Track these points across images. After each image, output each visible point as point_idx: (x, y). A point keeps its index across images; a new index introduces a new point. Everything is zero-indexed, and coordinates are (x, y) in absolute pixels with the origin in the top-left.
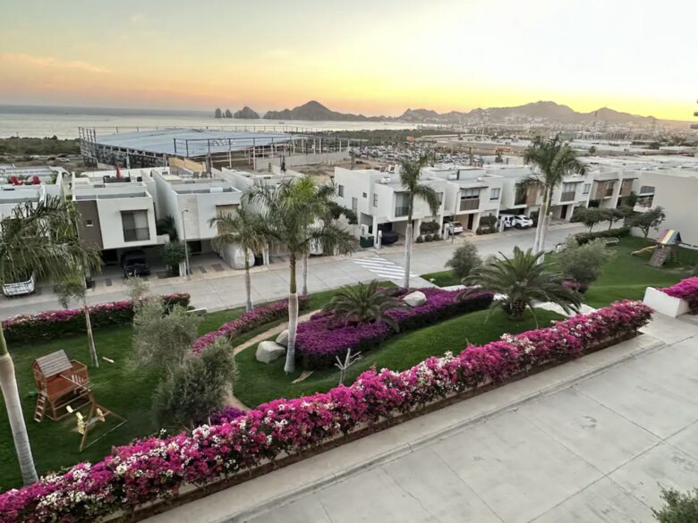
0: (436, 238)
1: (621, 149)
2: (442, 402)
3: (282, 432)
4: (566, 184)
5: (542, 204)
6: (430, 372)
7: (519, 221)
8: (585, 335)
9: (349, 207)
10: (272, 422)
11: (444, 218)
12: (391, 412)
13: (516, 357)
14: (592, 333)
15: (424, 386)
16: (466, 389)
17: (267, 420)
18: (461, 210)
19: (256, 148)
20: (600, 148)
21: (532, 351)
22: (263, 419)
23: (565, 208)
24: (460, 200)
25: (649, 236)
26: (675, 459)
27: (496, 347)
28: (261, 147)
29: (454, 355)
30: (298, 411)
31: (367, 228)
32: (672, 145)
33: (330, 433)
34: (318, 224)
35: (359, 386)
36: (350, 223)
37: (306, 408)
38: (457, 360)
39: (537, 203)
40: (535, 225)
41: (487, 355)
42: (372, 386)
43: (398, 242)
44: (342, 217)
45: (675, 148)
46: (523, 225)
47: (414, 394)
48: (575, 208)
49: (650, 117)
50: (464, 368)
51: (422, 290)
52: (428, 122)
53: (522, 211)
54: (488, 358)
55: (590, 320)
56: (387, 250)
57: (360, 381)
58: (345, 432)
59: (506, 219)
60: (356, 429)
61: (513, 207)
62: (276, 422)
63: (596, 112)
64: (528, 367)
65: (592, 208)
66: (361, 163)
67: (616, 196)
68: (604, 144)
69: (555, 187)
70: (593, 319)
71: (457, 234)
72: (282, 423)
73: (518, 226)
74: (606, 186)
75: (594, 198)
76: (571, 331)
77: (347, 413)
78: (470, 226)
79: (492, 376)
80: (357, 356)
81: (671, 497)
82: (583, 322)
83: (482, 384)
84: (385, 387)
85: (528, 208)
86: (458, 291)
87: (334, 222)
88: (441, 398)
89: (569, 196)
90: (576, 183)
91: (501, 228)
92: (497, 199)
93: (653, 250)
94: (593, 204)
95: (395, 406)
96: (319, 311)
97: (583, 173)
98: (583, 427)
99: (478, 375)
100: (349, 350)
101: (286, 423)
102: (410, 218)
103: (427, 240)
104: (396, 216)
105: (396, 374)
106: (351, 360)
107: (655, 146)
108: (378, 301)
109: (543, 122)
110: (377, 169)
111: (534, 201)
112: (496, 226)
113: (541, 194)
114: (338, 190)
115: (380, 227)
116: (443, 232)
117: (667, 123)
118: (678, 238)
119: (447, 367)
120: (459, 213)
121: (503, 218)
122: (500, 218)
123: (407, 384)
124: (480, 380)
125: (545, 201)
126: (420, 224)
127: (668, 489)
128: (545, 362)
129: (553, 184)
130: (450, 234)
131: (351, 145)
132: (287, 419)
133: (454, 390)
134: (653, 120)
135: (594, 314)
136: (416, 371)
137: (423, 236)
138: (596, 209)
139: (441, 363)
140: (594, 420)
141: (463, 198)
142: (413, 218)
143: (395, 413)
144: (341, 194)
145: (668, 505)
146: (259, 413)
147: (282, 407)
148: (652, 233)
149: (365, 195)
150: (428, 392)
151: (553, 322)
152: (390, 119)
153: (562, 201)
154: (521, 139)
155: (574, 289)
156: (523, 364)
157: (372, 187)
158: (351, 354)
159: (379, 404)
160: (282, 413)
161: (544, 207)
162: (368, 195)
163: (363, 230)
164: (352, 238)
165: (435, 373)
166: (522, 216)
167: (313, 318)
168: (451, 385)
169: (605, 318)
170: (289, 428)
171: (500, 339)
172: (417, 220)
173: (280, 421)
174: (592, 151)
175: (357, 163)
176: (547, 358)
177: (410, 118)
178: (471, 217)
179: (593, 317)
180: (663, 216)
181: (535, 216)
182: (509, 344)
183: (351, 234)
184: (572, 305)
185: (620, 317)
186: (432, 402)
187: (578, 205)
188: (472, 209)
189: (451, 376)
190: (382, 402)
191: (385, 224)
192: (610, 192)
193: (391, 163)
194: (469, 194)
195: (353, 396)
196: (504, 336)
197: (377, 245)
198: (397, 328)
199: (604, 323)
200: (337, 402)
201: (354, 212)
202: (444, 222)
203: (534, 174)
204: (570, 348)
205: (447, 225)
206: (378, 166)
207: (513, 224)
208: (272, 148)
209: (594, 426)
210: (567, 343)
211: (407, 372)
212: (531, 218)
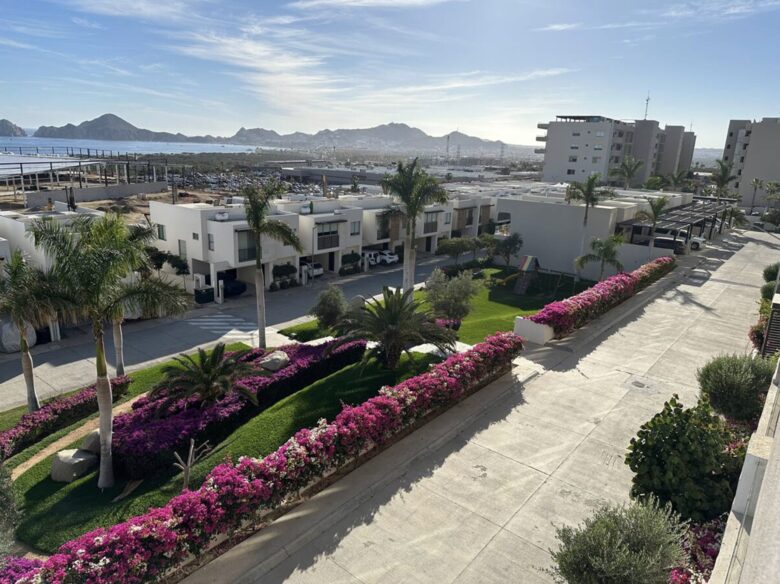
0: (294, 284)
1: (475, 175)
2: (320, 484)
3: (102, 577)
4: (427, 213)
5: (406, 236)
6: (302, 450)
7: (384, 257)
8: (464, 375)
9: (175, 252)
10: (85, 565)
11: (301, 259)
12: (257, 512)
13: (398, 412)
14: (472, 373)
15: (297, 468)
16: (347, 462)
17: (77, 563)
18: (319, 249)
19: (26, 177)
20: (455, 174)
21: (414, 402)
22: (70, 565)
23: (429, 239)
24: (316, 237)
25: (511, 264)
26: (563, 493)
27: (375, 403)
28: (33, 176)
29: (329, 423)
30: (124, 539)
31: (202, 278)
32: (520, 170)
33: (175, 560)
34: (132, 278)
35: (210, 488)
36: (178, 274)
37: (136, 533)
38: (332, 428)
39: (400, 236)
40: (401, 261)
41: (366, 415)
42: (228, 483)
43: (245, 293)
44: (166, 265)
45: (525, 173)
46: (389, 261)
47: (285, 481)
48: (439, 239)
49: (499, 141)
50: (341, 436)
51: (283, 349)
52: (267, 144)
53: (386, 246)
54: (367, 418)
55: (468, 359)
56: (232, 304)
57: (211, 480)
58: (197, 553)
59: (370, 256)
60: (213, 544)
61: (376, 242)
62: (92, 564)
63: (448, 137)
64: (412, 421)
65: (455, 239)
66: (186, 195)
67: (476, 224)
68: (459, 170)
69: (417, 218)
70: (470, 357)
71: (317, 277)
72: (101, 563)
73: (383, 263)
74: (466, 214)
75: (456, 228)
76: (451, 373)
77: (197, 526)
78: (331, 267)
79: (374, 439)
80: (205, 447)
81: (565, 534)
82: (461, 362)
83: (364, 451)
84: (247, 481)
85: (391, 242)
86: (326, 344)
87: (155, 274)
88: (317, 479)
89: (431, 227)
90: (437, 212)
91: (366, 267)
92: (358, 234)
93: (516, 278)
94: (455, 234)
95: (262, 503)
96: (144, 395)
97: (443, 201)
98: (475, 479)
99: (357, 440)
100: (193, 440)
101: (108, 561)
102: (259, 262)
103: (284, 286)
104: (240, 261)
105: (258, 461)
106: (197, 454)
107: (505, 171)
108: (226, 369)
109: (397, 146)
110: (207, 202)
111: (398, 234)
112: (360, 263)
113: (404, 227)
114: (156, 230)
115: (220, 275)
116: (301, 276)
117: (514, 148)
118: (537, 264)
119: (321, 439)
120: (317, 252)
121: (367, 255)
122: (363, 255)
123: (273, 470)
124: (361, 447)
125: (408, 234)
126: (271, 268)
127: (561, 528)
128: (428, 411)
129: (414, 215)
130: (309, 278)
131: (169, 172)
132: (107, 555)
133: (333, 465)
134: (500, 145)
135: (470, 351)
136: (285, 451)
137: (278, 283)
138: (460, 239)
139: (313, 435)
140: (484, 469)
141: (319, 234)
142: (262, 261)
143: (262, 512)
144: (161, 237)
145: (563, 544)
146: (61, 559)
147: (100, 540)
148: (513, 261)
149: (195, 236)
150: (302, 474)
151: (431, 365)
152: (219, 140)
153: (425, 232)
154: (376, 165)
155: (447, 326)
156: (405, 419)
157: (204, 227)
158: (196, 446)
159: (242, 503)
160: (101, 548)
161: (408, 239)
162: (200, 237)
163: (198, 281)
164: (184, 293)
165: (308, 449)
166: (386, 252)
167: (136, 406)
168: (328, 459)
169: (482, 355)
170: (114, 568)
171: (378, 395)
172: (268, 264)
173: (97, 561)
174: (449, 178)
175: (181, 195)
176: (429, 407)
177: (244, 139)
178: (332, 255)
179: (469, 354)
180: (521, 242)
181: (400, 251)
182: (388, 398)
183: (182, 287)
184: (448, 345)
185: (495, 352)
186: (308, 487)
187: (441, 236)
188: (331, 247)
189: (327, 449)
190: (244, 500)
191: (227, 271)
192: (470, 221)
193: (226, 195)
194: (326, 230)
195: (204, 501)
196: (383, 390)
197: (220, 300)
198: (256, 402)
199: (481, 359)
200: (181, 515)
201: (182, 258)
202: (301, 264)
203: (394, 204)
204: (452, 392)
205: (305, 268)
206: (211, 199)
207: (378, 261)
208: (51, 178)
209: (485, 475)
210: (447, 387)
211: (273, 455)
212: (396, 253)
